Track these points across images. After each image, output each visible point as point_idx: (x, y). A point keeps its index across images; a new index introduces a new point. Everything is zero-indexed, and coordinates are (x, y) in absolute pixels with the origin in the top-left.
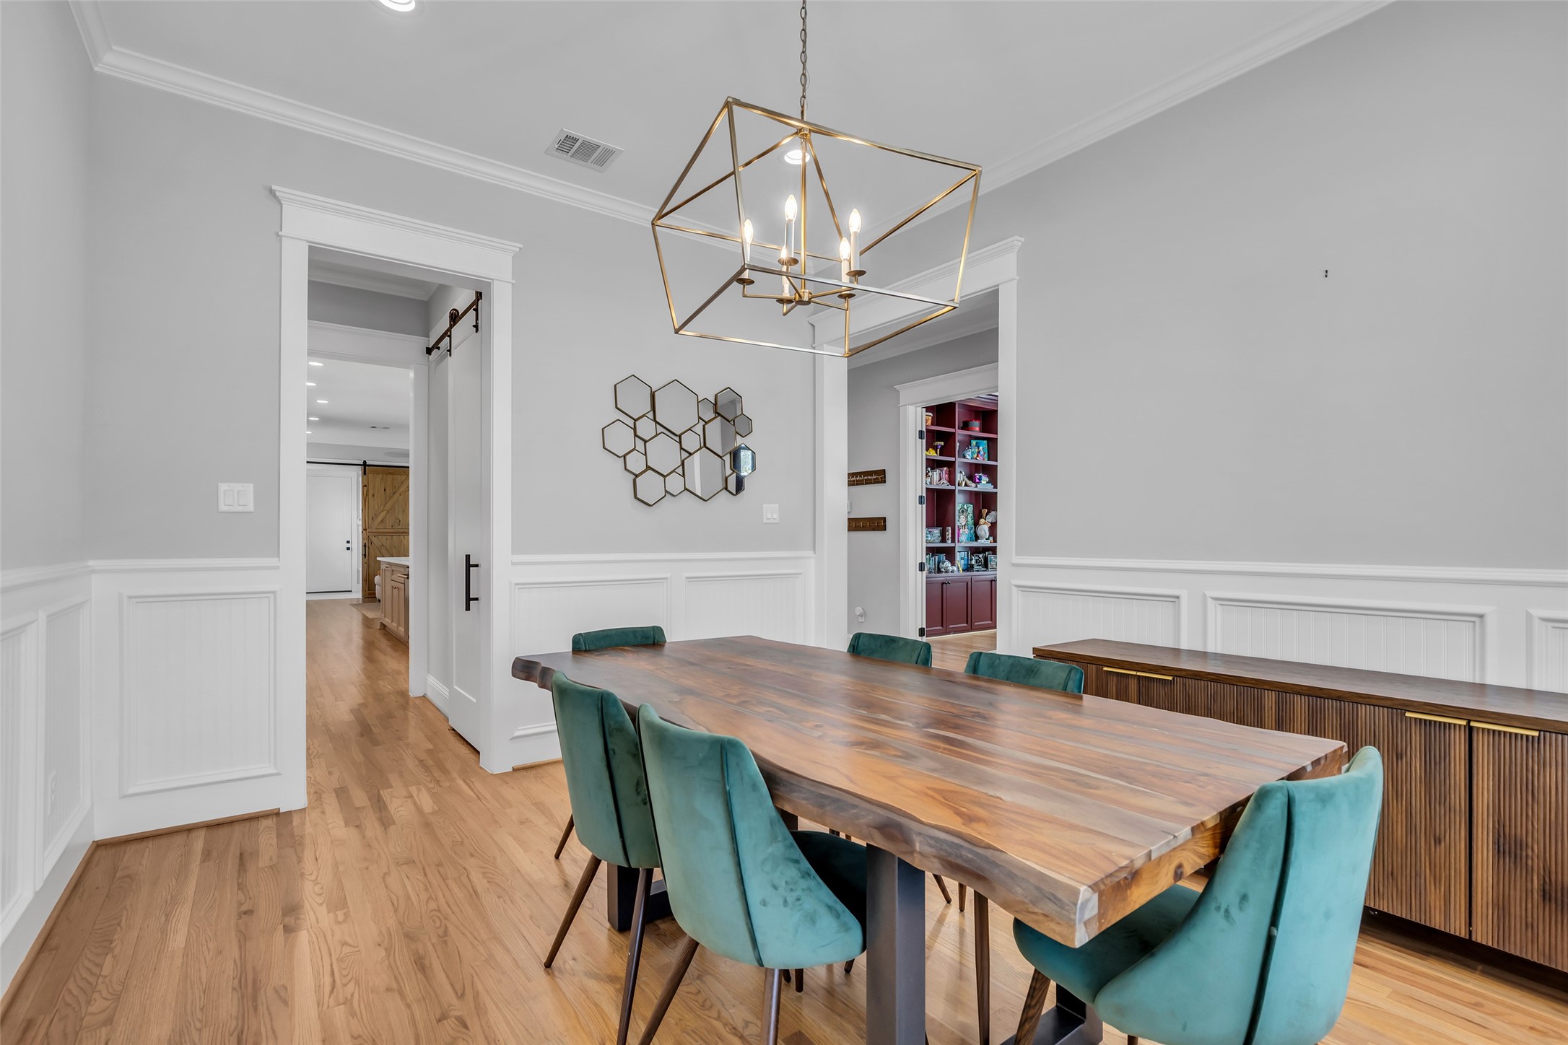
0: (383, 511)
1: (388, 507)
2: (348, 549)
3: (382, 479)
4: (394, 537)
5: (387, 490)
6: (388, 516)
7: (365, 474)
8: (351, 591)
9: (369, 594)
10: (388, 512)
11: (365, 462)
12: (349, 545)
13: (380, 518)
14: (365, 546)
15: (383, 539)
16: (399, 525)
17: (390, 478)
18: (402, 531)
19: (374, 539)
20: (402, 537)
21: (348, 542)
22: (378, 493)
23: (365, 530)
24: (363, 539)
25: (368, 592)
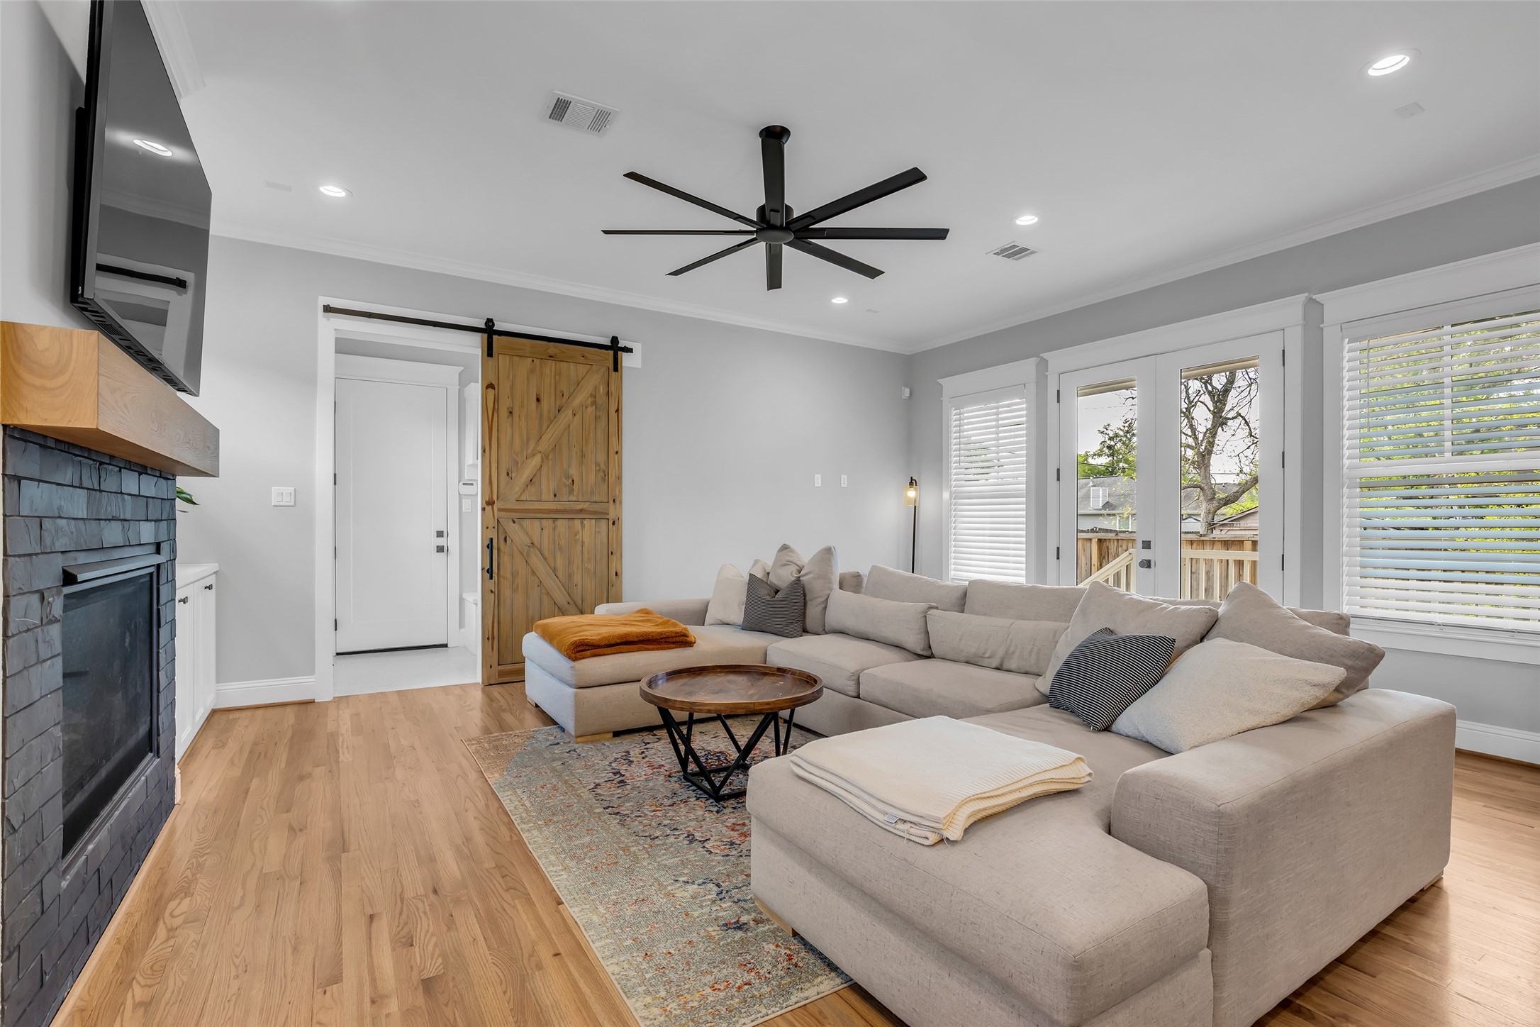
0: (533, 455)
1: (544, 445)
2: (440, 549)
3: (532, 371)
4: (559, 522)
5: (544, 401)
6: (544, 470)
7: (490, 354)
8: (446, 646)
9: (501, 674)
10: (545, 458)
11: (490, 322)
12: (441, 541)
13: (526, 473)
14: (490, 546)
15: (533, 527)
16: (571, 492)
17: (550, 367)
18: (580, 506)
19: (513, 530)
20: (577, 523)
21: (440, 534)
22: (521, 406)
23: (490, 503)
24: (485, 527)
25: (496, 668)
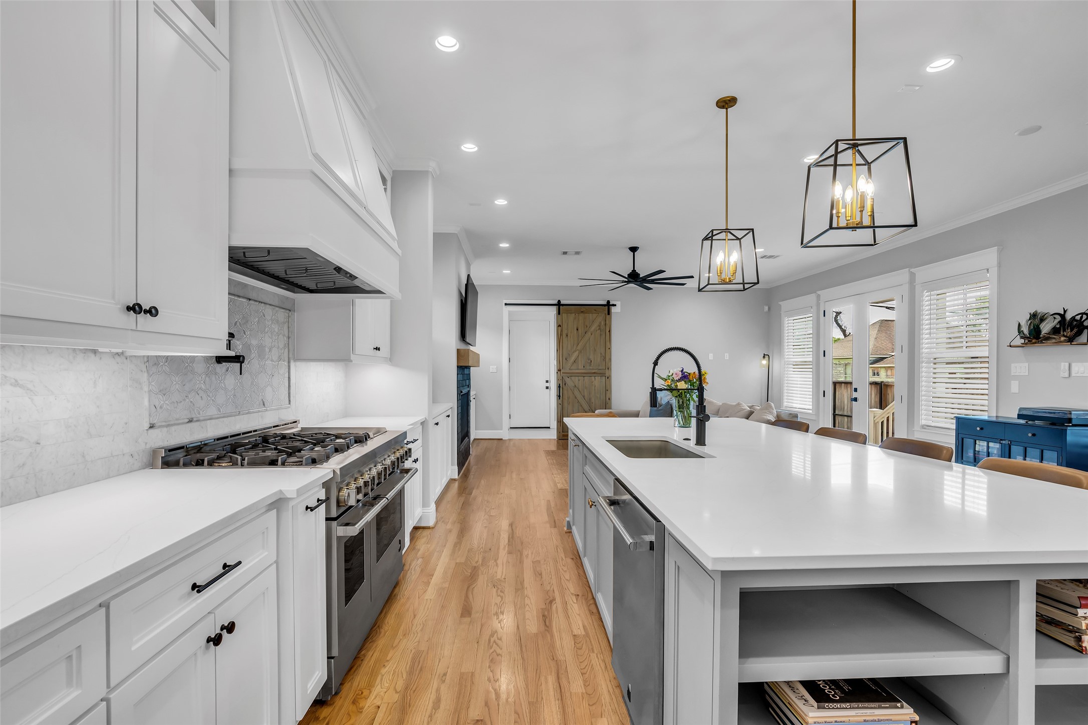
0: (576, 351)
1: (579, 348)
2: (547, 388)
3: (575, 318)
4: (586, 378)
5: (580, 330)
6: (580, 357)
7: (559, 314)
8: (549, 428)
9: (563, 435)
10: (580, 352)
11: (559, 301)
12: (548, 385)
13: (573, 359)
14: (559, 387)
15: (576, 379)
16: (590, 365)
17: (581, 316)
18: (594, 371)
19: (568, 380)
20: (593, 378)
21: (547, 382)
22: (571, 333)
23: (559, 370)
24: (558, 380)
25: (561, 433)
